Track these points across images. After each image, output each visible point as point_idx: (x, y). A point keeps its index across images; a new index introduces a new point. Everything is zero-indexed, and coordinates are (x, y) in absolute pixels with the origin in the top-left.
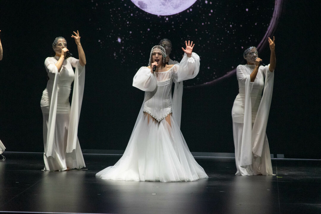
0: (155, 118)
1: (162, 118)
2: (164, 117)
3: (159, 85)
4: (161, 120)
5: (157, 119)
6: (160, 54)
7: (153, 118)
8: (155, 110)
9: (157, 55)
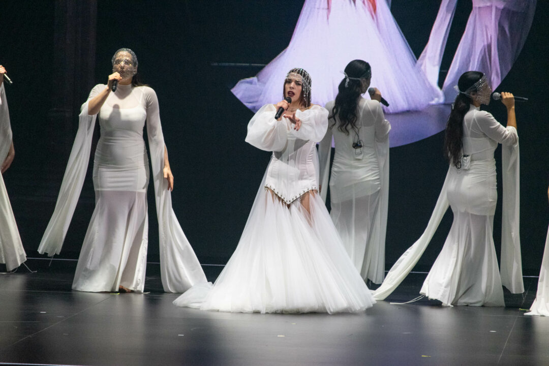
0: (282, 198)
1: (295, 199)
2: (298, 196)
3: (289, 137)
4: (292, 201)
5: (285, 200)
6: (299, 84)
7: (278, 197)
8: (282, 183)
9: (293, 84)
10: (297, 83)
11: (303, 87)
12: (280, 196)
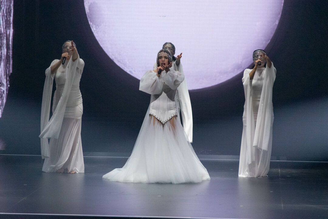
2: (169, 119)
4: (165, 122)
5: (162, 121)
6: (166, 58)
7: (158, 120)
8: (160, 112)
9: (163, 59)
10: (165, 57)
11: (169, 59)
12: (159, 119)
